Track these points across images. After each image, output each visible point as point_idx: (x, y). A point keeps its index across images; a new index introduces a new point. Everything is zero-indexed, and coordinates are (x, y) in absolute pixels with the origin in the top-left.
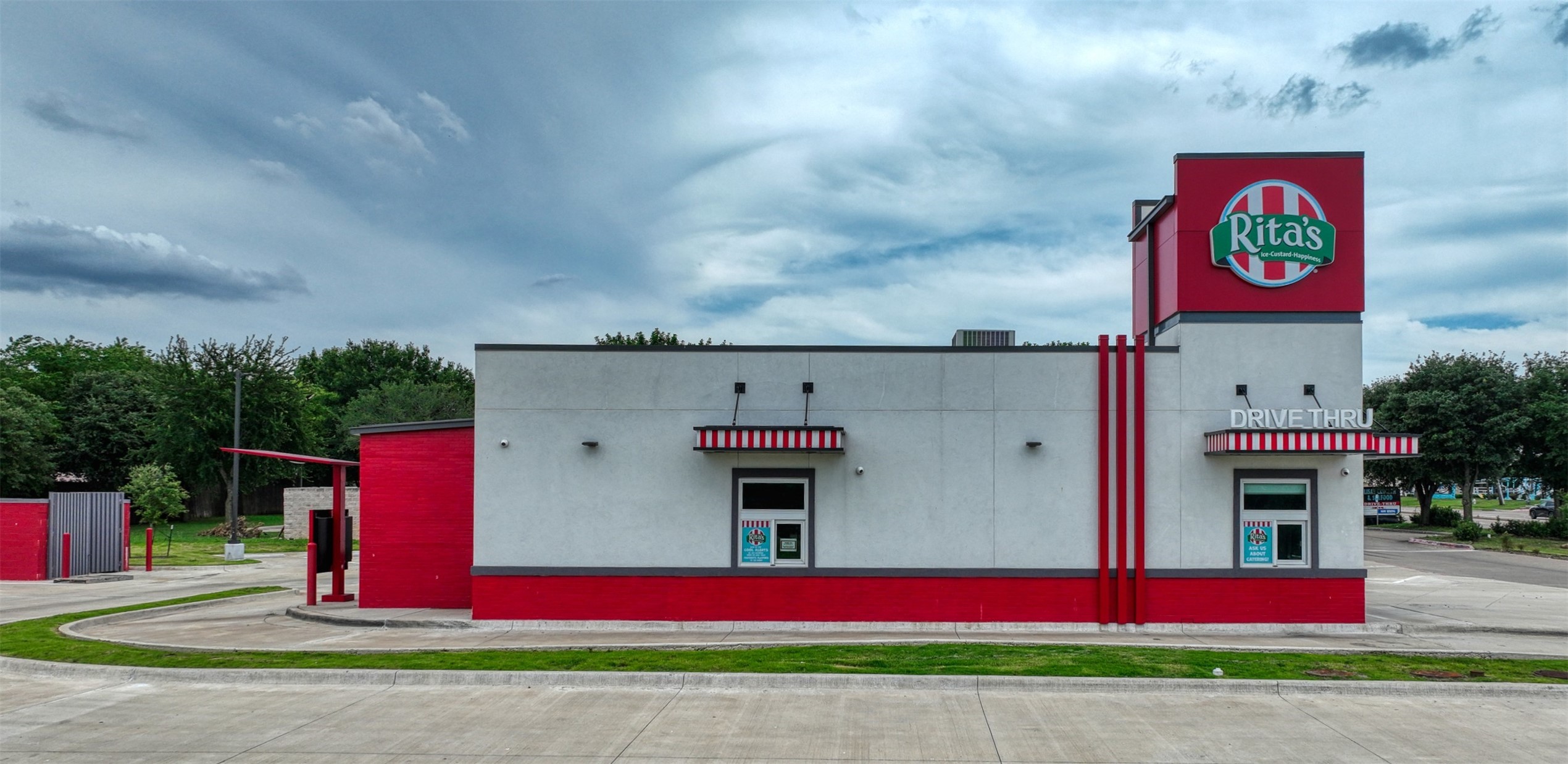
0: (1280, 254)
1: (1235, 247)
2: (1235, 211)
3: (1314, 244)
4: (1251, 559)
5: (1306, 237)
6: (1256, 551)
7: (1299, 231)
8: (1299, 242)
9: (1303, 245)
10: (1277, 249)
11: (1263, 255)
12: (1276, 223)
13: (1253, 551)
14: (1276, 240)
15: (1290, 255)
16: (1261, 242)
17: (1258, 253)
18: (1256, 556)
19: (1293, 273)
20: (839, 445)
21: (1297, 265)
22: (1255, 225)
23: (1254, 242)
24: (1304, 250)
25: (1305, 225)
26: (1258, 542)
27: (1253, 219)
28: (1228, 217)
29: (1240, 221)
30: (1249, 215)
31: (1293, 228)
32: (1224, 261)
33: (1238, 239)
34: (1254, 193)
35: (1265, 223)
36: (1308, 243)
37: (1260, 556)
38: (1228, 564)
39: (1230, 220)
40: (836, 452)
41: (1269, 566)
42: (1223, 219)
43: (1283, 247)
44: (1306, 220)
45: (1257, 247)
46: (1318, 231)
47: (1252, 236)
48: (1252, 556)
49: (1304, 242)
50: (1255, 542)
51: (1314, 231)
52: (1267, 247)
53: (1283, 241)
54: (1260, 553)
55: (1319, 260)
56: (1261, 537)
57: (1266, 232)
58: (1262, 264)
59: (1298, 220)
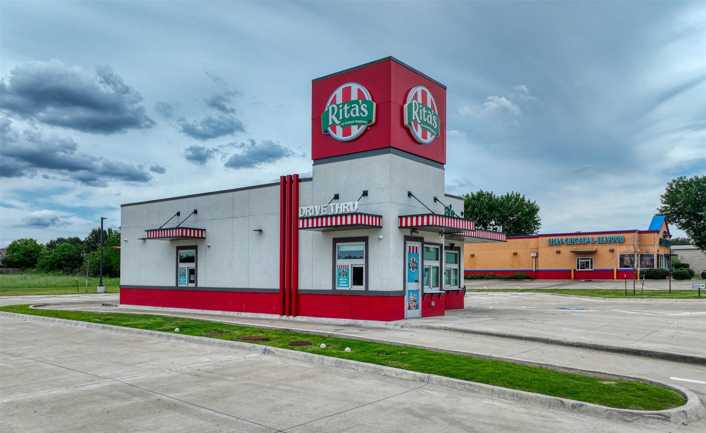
0: (349, 122)
1: (331, 123)
2: (331, 104)
3: (364, 113)
4: (340, 285)
5: (360, 111)
6: (343, 281)
7: (357, 109)
8: (357, 114)
9: (359, 115)
10: (348, 120)
11: (342, 124)
12: (348, 106)
13: (341, 281)
14: (347, 115)
15: (353, 122)
16: (341, 118)
17: (340, 124)
18: (342, 284)
19: (355, 131)
20: (204, 236)
21: (356, 127)
22: (339, 109)
23: (338, 118)
24: (360, 118)
25: (360, 104)
26: (343, 276)
27: (338, 106)
28: (328, 107)
29: (333, 108)
30: (336, 105)
31: (355, 107)
32: (326, 131)
33: (332, 118)
34: (339, 93)
35: (343, 107)
36: (361, 114)
37: (344, 284)
38: (330, 288)
39: (328, 109)
40: (203, 238)
41: (347, 289)
42: (326, 109)
43: (351, 118)
44: (360, 101)
45: (339, 121)
46: (366, 106)
47: (337, 116)
48: (341, 284)
49: (359, 114)
50: (342, 276)
51: (364, 107)
52: (344, 120)
53: (350, 115)
54: (344, 282)
55: (366, 122)
56: (345, 273)
57: (343, 111)
58: (341, 129)
59: (356, 102)
